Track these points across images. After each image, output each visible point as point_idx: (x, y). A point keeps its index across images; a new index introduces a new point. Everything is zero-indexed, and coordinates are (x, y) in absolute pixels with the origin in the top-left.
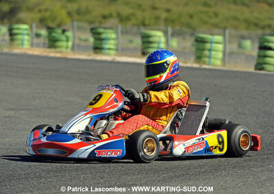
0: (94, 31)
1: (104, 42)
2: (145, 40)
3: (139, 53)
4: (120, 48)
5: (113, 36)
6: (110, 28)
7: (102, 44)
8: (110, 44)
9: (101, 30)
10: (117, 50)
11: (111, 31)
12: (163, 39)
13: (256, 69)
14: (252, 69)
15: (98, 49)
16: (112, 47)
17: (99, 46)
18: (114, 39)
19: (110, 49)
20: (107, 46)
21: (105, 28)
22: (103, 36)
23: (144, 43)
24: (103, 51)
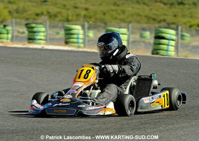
0: (28, 26)
1: (36, 34)
2: (67, 32)
3: (63, 42)
4: (48, 38)
5: (43, 29)
6: (40, 24)
7: (34, 36)
8: (41, 36)
9: (34, 25)
10: (46, 40)
11: (41, 26)
12: (81, 32)
13: (153, 54)
14: (149, 54)
15: (31, 39)
16: (42, 38)
17: (32, 37)
18: (43, 32)
19: (40, 39)
20: (39, 37)
21: (37, 24)
22: (35, 29)
23: (66, 34)
24: (35, 41)
